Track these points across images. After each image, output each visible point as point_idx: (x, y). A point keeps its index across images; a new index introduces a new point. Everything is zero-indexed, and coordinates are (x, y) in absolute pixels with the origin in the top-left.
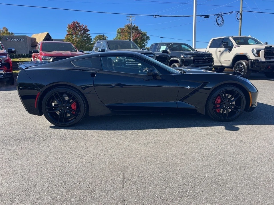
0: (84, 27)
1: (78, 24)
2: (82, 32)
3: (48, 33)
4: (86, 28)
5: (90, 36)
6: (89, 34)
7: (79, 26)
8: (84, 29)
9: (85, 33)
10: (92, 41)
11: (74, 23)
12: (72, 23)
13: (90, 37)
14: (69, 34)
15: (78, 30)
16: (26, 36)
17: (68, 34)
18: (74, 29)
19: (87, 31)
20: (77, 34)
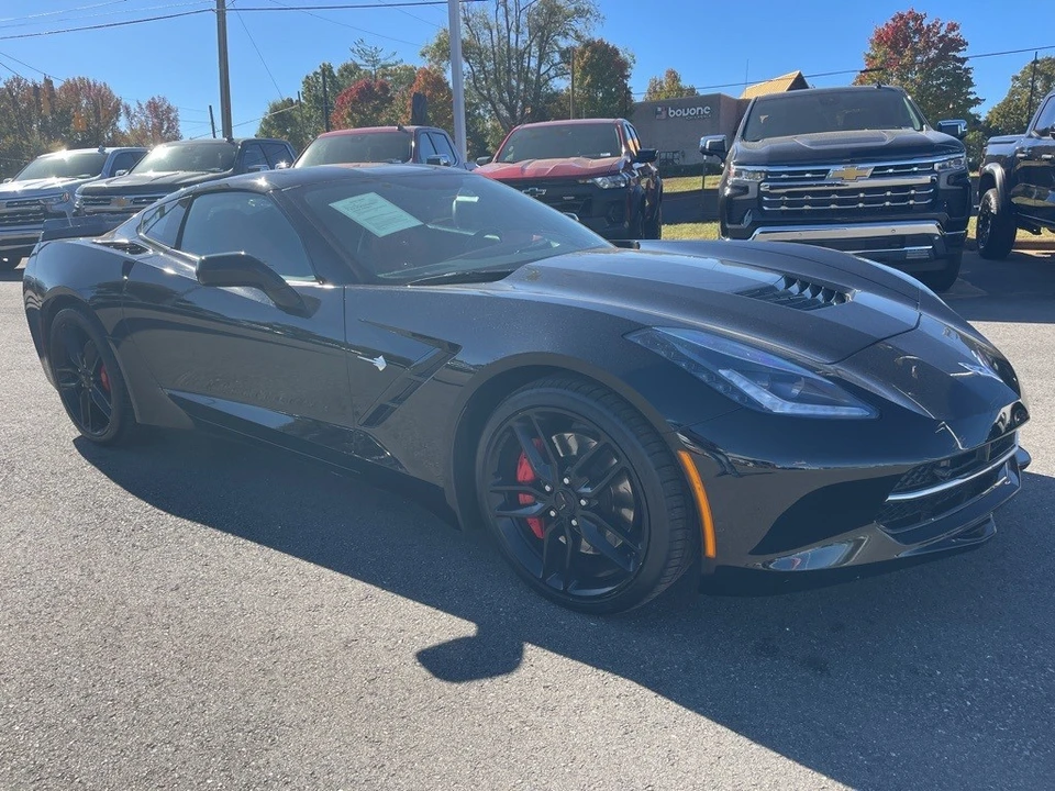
0: (942, 32)
1: (917, 18)
2: (933, 53)
3: (800, 75)
4: (956, 33)
5: (967, 65)
6: (963, 60)
7: (918, 31)
8: (942, 39)
9: (943, 57)
10: (970, 90)
11: (901, 17)
12: (890, 22)
13: (967, 71)
14: (871, 70)
15: (913, 49)
16: (718, 97)
17: (866, 71)
18: (894, 46)
19: (957, 44)
20: (904, 66)
